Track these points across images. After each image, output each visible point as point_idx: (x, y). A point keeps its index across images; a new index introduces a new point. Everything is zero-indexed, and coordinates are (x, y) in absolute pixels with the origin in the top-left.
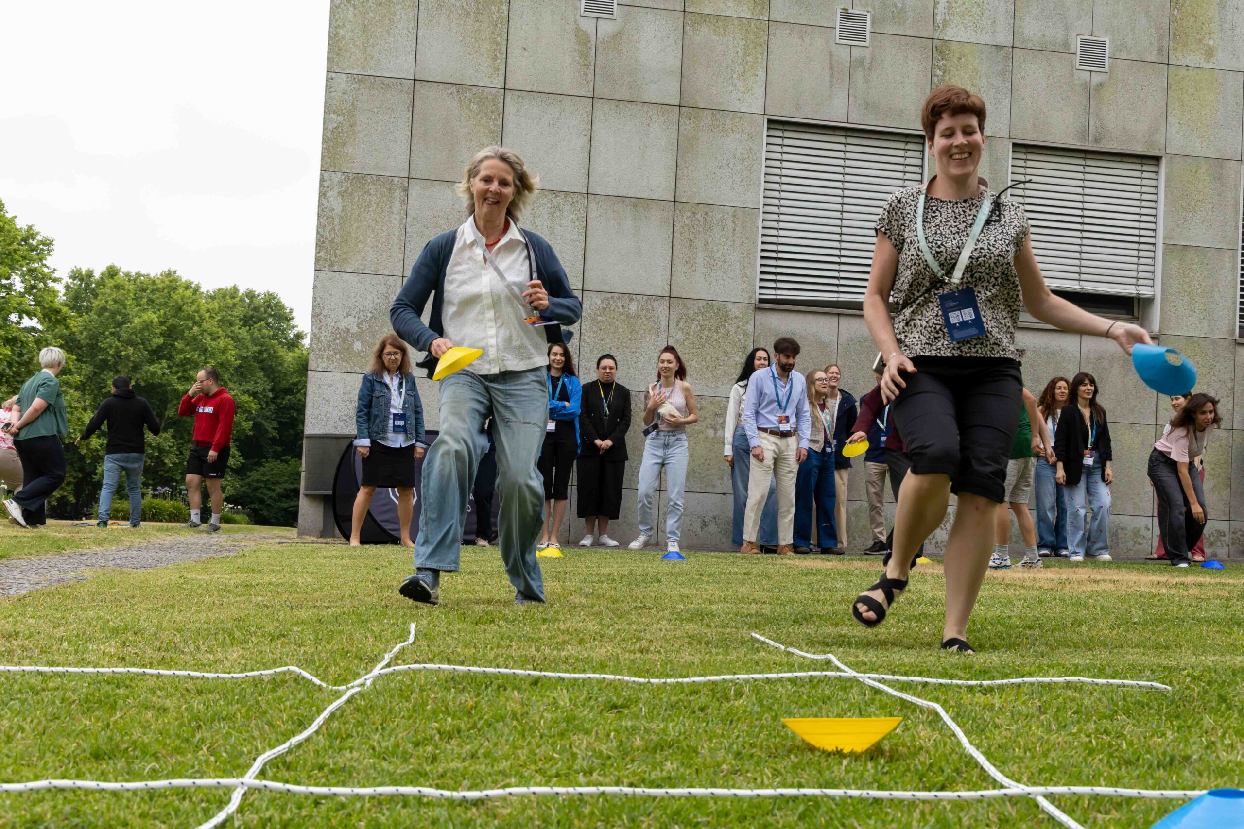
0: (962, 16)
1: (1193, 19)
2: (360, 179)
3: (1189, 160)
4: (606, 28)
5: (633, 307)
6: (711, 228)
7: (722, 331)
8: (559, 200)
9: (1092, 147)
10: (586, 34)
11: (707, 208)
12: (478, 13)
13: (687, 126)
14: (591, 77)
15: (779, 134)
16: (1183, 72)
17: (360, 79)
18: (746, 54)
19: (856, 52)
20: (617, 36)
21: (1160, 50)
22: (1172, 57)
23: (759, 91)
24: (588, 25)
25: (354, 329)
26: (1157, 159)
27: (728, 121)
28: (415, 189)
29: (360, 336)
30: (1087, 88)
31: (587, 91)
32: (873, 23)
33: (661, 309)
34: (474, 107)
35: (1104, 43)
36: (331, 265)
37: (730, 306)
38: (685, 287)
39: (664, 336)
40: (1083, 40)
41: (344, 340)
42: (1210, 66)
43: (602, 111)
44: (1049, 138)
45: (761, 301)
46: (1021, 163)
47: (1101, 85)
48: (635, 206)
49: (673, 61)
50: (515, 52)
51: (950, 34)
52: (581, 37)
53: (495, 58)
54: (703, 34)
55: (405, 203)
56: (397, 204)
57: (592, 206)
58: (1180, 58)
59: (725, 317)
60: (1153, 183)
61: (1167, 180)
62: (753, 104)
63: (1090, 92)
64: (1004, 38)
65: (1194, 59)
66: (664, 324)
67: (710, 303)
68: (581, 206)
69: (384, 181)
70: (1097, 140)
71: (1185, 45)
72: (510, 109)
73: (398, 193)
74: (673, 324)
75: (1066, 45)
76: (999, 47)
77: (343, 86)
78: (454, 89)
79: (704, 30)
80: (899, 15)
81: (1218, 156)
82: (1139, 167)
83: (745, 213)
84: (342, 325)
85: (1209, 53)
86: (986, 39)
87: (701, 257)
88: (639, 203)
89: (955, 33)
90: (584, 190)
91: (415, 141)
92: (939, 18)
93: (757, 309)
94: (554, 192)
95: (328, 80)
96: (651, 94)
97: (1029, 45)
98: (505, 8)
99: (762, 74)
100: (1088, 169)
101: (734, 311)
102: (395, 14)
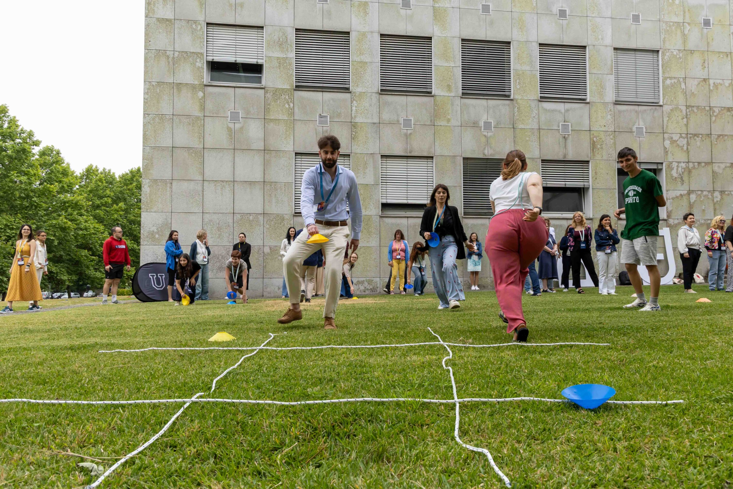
0: (361, 114)
1: (442, 110)
2: (155, 181)
3: (443, 157)
4: (238, 126)
5: (251, 218)
6: (277, 190)
7: (282, 224)
8: (224, 184)
9: (409, 155)
10: (230, 128)
11: (275, 183)
12: (193, 124)
13: (267, 157)
14: (233, 142)
15: (300, 157)
16: (439, 128)
17: (154, 148)
18: (286, 131)
19: (325, 128)
20: (242, 128)
21: (431, 121)
22: (435, 123)
23: (292, 143)
24: (231, 125)
25: (156, 231)
26: (432, 157)
27: (281, 154)
28: (174, 183)
29: (158, 233)
30: (406, 135)
31: (232, 147)
32: (330, 118)
33: (261, 218)
34: (193, 155)
35: (411, 120)
36: (147, 210)
37: (285, 215)
38: (268, 210)
39: (262, 227)
40: (404, 119)
41: (152, 234)
42: (449, 125)
43: (237, 153)
44: (394, 153)
45: (295, 213)
46: (385, 162)
47: (411, 134)
48: (250, 184)
49: (261, 135)
50: (207, 136)
51: (357, 120)
52: (229, 129)
53: (200, 138)
54: (271, 126)
55: (171, 188)
56: (168, 189)
57: (236, 185)
58: (438, 123)
59: (283, 219)
60: (432, 165)
61: (436, 164)
62: (289, 147)
63: (407, 136)
64: (376, 120)
65: (443, 123)
66: (262, 222)
67: (278, 215)
68: (232, 185)
69: (164, 181)
70: (410, 152)
71: (440, 118)
72: (206, 155)
73: (169, 185)
74: (265, 222)
75: (398, 121)
76: (375, 123)
77: (148, 150)
78: (186, 149)
79: (272, 124)
80: (339, 115)
81: (453, 155)
82: (426, 160)
83: (289, 184)
84: (151, 230)
85: (449, 120)
86: (369, 121)
87: (274, 200)
88: (251, 183)
89: (359, 120)
90: (233, 180)
91: (174, 167)
92: (353, 115)
93: (294, 216)
94: (222, 181)
95: (144, 149)
96: (254, 146)
97: (385, 122)
98: (203, 121)
99: (292, 138)
100: (408, 162)
101: (286, 217)
102: (165, 126)
